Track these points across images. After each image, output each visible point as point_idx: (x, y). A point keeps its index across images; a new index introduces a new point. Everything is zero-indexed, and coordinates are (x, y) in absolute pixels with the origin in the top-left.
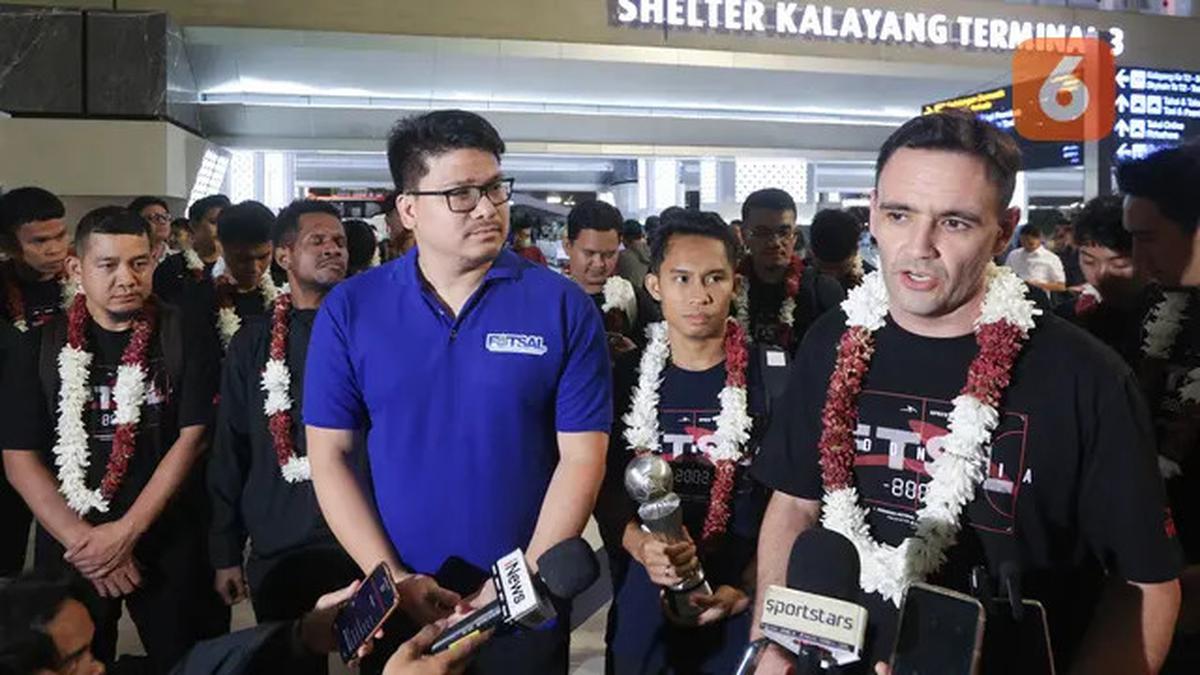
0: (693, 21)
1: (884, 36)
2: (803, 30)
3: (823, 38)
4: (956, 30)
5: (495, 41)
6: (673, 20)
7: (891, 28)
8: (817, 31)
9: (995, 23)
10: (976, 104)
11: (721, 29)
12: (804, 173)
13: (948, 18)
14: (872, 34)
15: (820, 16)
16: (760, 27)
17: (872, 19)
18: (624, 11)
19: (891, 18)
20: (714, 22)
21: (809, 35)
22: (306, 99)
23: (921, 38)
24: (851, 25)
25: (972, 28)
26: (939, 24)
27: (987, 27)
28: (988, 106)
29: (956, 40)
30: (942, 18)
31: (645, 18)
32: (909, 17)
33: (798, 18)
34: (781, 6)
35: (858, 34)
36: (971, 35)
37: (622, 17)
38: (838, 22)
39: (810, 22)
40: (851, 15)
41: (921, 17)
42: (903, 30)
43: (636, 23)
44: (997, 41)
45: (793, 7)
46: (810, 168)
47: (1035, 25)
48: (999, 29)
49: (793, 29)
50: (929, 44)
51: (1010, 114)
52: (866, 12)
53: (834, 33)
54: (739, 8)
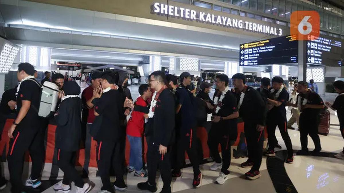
0: (176, 14)
1: (227, 25)
2: (206, 21)
3: (211, 23)
4: (245, 25)
5: (114, 14)
6: (170, 14)
7: (229, 23)
8: (210, 21)
9: (254, 24)
10: (259, 44)
11: (184, 18)
12: (198, 63)
13: (243, 21)
14: (224, 24)
15: (211, 17)
16: (195, 18)
17: (224, 20)
18: (156, 9)
19: (229, 20)
20: (182, 16)
21: (208, 22)
23: (236, 26)
24: (219, 21)
25: (248, 25)
26: (241, 22)
27: (252, 25)
28: (263, 44)
29: (244, 28)
30: (241, 21)
31: (162, 12)
32: (234, 20)
33: (205, 17)
34: (201, 13)
35: (221, 23)
36: (248, 27)
37: (155, 11)
38: (216, 19)
39: (208, 19)
40: (219, 18)
41: (237, 20)
42: (232, 24)
43: (159, 14)
44: (254, 29)
45: (204, 13)
47: (263, 26)
48: (255, 26)
49: (204, 20)
50: (238, 28)
51: (271, 47)
52: (223, 17)
53: (215, 22)
54: (190, 12)
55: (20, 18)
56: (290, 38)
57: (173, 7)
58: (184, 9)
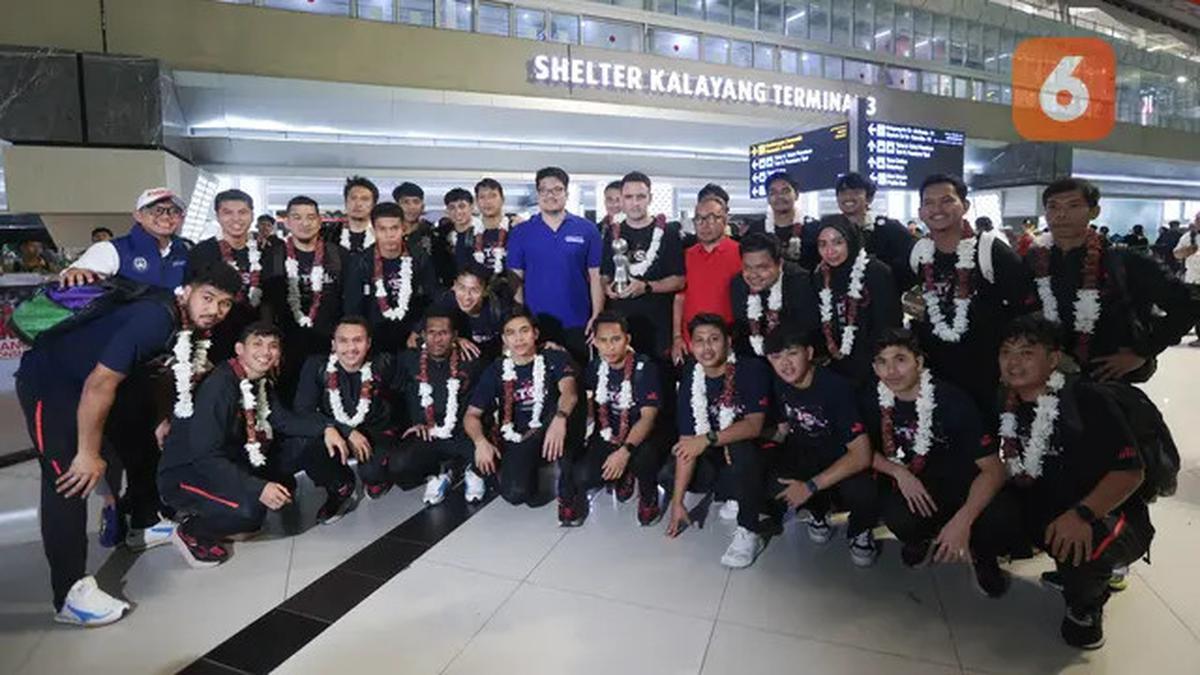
0: (591, 80)
1: (724, 96)
2: (669, 90)
3: (682, 95)
4: (772, 94)
5: (440, 92)
6: (576, 79)
7: (729, 91)
8: (679, 91)
9: (797, 90)
10: (784, 145)
11: (611, 87)
12: (670, 194)
13: (766, 84)
14: (716, 95)
15: (681, 80)
16: (639, 87)
17: (716, 85)
18: (539, 71)
19: (729, 83)
20: (606, 82)
21: (673, 93)
22: (283, 135)
23: (749, 98)
24: (702, 88)
25: (782, 92)
26: (761, 89)
27: (792, 92)
28: (792, 146)
29: (771, 100)
30: (762, 85)
31: (555, 77)
32: (741, 84)
33: (665, 80)
34: (653, 71)
35: (707, 94)
36: (782, 98)
37: (539, 76)
38: (693, 85)
39: (674, 84)
40: (702, 80)
41: (750, 84)
42: (737, 92)
43: (548, 81)
44: (798, 102)
45: (662, 73)
46: (675, 192)
47: (822, 92)
48: (799, 94)
49: (662, 89)
50: (754, 102)
51: (806, 152)
52: (712, 79)
53: (690, 92)
54: (624, 72)
55: (220, 112)
56: (835, 132)
57: (581, 62)
58: (609, 66)
